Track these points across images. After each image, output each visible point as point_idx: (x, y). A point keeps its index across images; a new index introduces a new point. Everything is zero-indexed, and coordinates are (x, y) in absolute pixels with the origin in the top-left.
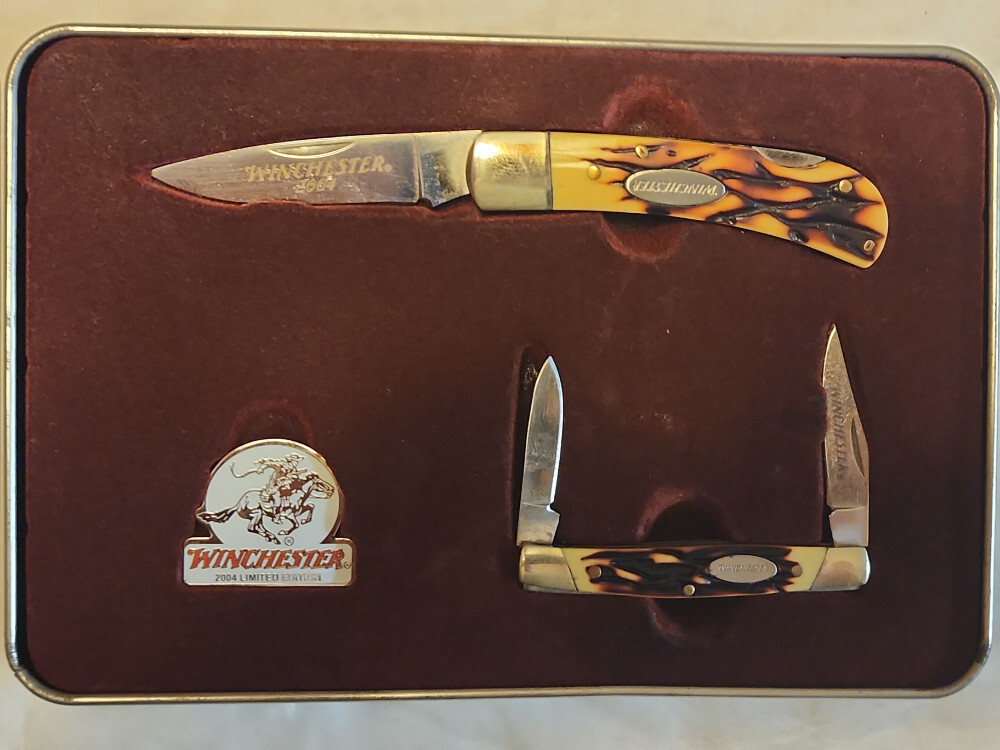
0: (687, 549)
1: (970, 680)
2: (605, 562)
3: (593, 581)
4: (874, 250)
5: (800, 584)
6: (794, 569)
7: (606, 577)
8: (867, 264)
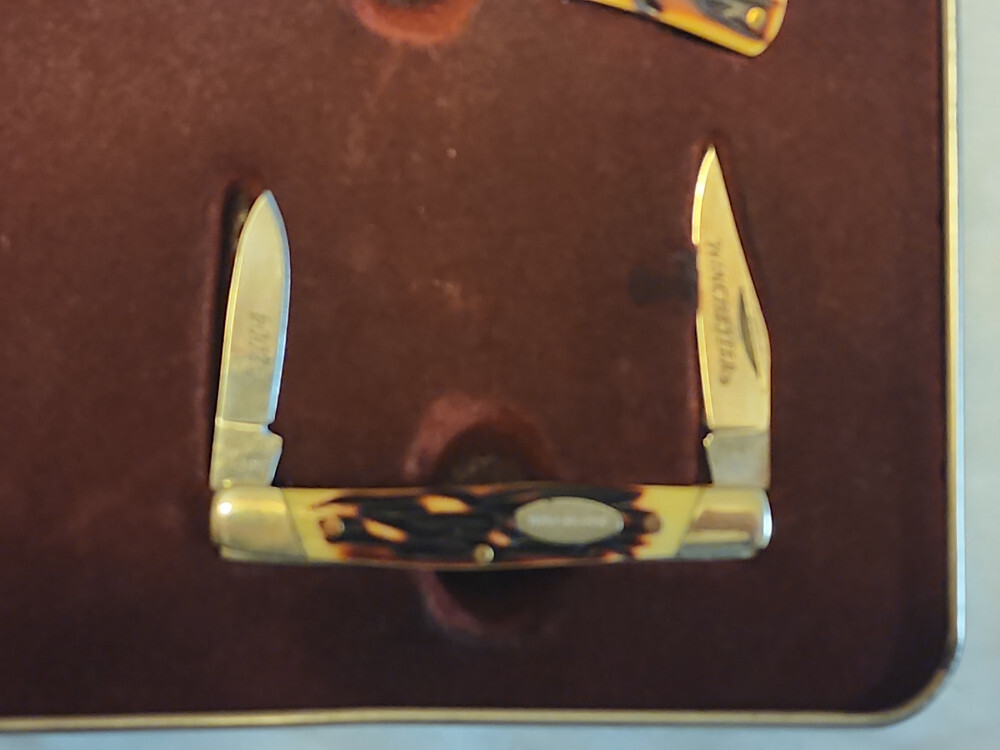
0: (480, 490)
1: (931, 698)
2: (349, 510)
3: (332, 539)
4: (765, 25)
5: (657, 548)
6: (648, 523)
7: (351, 534)
8: (754, 48)
